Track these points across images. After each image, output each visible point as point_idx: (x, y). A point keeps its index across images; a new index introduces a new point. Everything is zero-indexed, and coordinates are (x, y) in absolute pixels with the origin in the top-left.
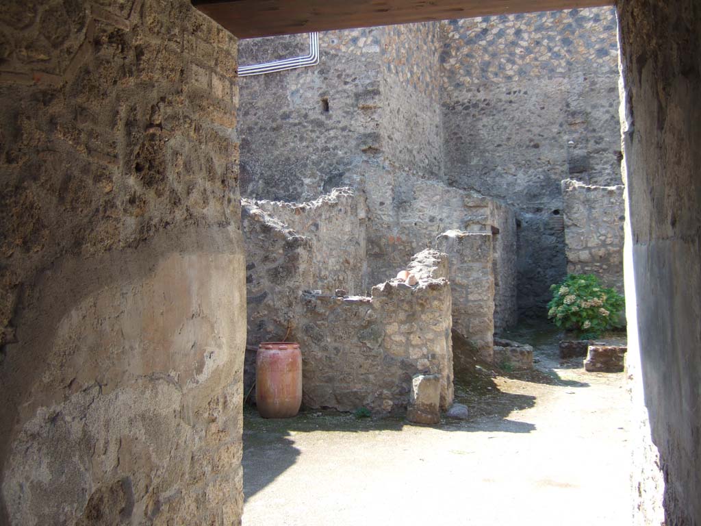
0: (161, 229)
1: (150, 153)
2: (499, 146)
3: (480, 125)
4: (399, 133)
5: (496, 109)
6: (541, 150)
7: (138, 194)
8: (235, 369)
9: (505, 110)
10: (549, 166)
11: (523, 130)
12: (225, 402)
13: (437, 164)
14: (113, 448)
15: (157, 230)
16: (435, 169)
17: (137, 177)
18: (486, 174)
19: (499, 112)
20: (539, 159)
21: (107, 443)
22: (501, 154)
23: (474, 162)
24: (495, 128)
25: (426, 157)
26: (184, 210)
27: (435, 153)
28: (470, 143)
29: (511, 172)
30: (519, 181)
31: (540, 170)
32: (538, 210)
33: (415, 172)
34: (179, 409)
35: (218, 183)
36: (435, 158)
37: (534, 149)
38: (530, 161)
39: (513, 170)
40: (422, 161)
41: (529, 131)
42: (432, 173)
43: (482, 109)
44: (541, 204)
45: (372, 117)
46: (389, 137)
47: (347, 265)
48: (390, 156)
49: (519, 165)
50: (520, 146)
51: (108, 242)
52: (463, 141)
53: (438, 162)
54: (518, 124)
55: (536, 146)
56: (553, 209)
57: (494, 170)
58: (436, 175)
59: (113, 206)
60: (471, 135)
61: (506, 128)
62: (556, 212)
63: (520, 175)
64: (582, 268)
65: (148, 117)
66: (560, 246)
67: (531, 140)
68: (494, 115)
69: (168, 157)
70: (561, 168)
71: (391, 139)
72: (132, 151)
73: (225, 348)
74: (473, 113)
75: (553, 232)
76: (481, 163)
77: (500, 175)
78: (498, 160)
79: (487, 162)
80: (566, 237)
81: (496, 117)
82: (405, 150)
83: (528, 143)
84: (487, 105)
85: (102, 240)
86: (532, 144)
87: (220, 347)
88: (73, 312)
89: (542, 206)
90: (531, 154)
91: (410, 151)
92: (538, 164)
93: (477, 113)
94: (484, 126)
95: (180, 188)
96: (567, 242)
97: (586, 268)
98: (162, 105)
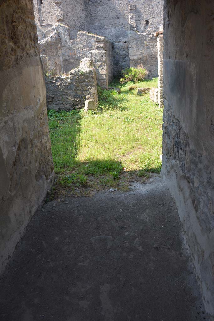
0: (21, 59)
1: (14, 32)
2: (105, 18)
3: (98, 9)
4: (70, 14)
5: (104, 3)
6: (120, 19)
7: (13, 48)
8: (44, 103)
9: (107, 4)
10: (123, 26)
11: (114, 11)
12: (43, 113)
13: (83, 25)
14: (21, 129)
15: (20, 60)
16: (83, 27)
17: (12, 42)
18: (101, 28)
19: (105, 4)
20: (119, 23)
21: (19, 128)
22: (106, 21)
23: (97, 24)
24: (104, 11)
25: (80, 23)
26: (25, 52)
27: (83, 21)
28: (95, 17)
29: (110, 28)
30: (112, 31)
31: (120, 27)
32: (119, 42)
33: (76, 28)
34: (33, 116)
35: (33, 41)
36: (83, 23)
37: (118, 19)
38: (116, 24)
39: (111, 27)
40: (78, 24)
41: (116, 12)
42: (82, 29)
43: (99, 3)
44: (120, 39)
45: (60, 7)
46: (66, 15)
47: (56, 64)
48: (67, 23)
49: (113, 26)
50: (113, 18)
51: (9, 65)
52: (92, 16)
53: (84, 24)
54: (112, 9)
55: (118, 18)
56: (124, 41)
57: (104, 27)
58: (84, 29)
59: (8, 53)
60: (95, 14)
61: (108, 11)
62: (125, 42)
63: (113, 29)
64: (135, 62)
65: (11, 19)
66: (127, 54)
67: (117, 16)
68: (103, 6)
69: (19, 33)
70: (127, 26)
71: (67, 16)
72: (10, 32)
73: (42, 97)
74: (96, 5)
75: (124, 49)
76: (99, 24)
77: (106, 29)
78: (105, 23)
79: (101, 24)
80: (130, 51)
81: (104, 6)
82: (72, 20)
83: (115, 17)
84: (100, 1)
85: (7, 65)
86: (117, 17)
87: (41, 96)
88: (5, 89)
89: (120, 40)
90: (117, 21)
91: (74, 20)
92: (119, 25)
93: (97, 5)
94: (100, 10)
95: (23, 44)
96: (130, 53)
97: (136, 62)
98: (15, 14)
